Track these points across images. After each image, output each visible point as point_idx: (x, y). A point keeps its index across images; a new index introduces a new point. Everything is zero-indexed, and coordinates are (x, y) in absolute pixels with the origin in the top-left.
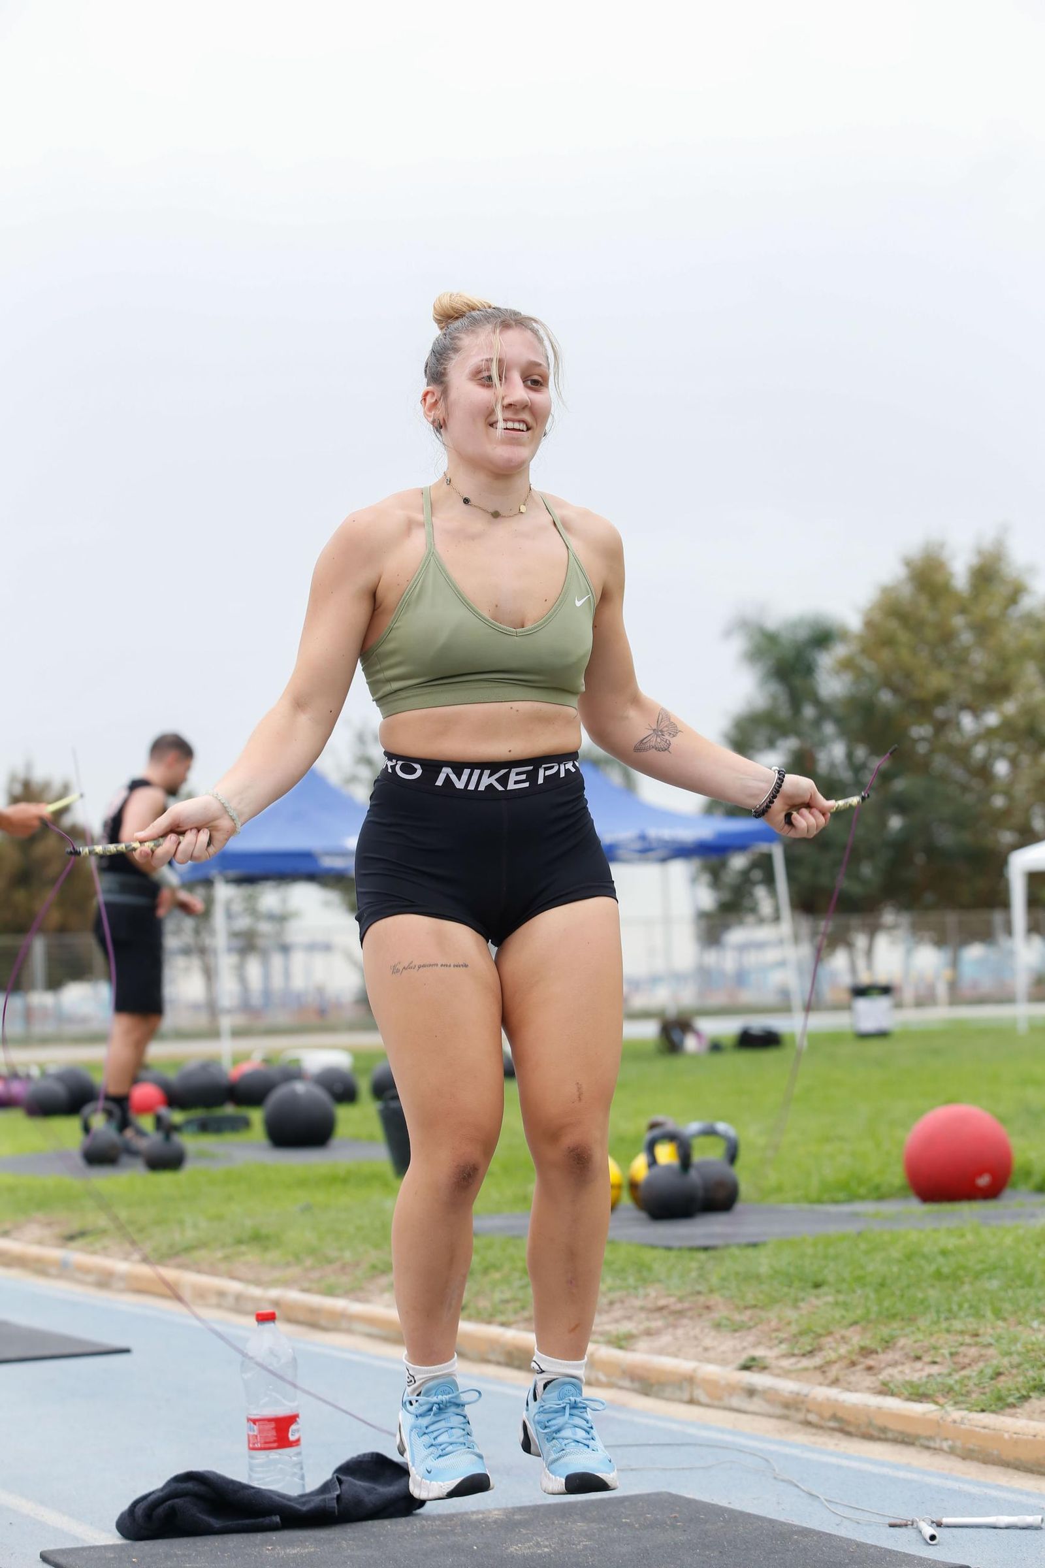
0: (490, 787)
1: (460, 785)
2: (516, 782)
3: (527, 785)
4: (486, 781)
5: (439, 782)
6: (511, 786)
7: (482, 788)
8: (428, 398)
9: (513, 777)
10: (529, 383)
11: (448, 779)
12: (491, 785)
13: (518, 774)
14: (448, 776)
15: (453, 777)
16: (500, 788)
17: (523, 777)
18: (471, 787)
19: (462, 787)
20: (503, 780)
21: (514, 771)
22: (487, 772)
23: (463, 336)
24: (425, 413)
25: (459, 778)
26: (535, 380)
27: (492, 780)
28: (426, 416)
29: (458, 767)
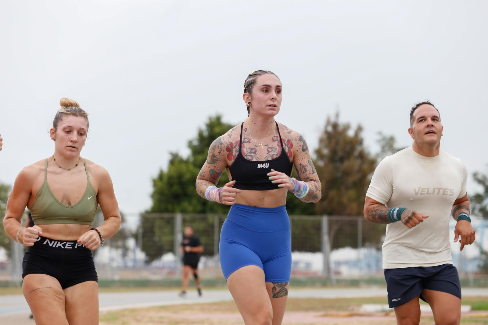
0: (60, 247)
1: (51, 245)
2: (68, 247)
3: (71, 248)
4: (59, 245)
5: (45, 243)
6: (66, 247)
7: (57, 247)
8: (52, 131)
9: (67, 245)
10: (80, 134)
11: (47, 243)
12: (60, 246)
13: (69, 244)
14: (47, 242)
15: (49, 242)
16: (63, 247)
17: (71, 245)
18: (54, 246)
19: (51, 246)
20: (64, 245)
21: (68, 243)
22: (59, 242)
23: (64, 116)
24: (50, 135)
25: (51, 243)
26: (82, 133)
27: (61, 245)
28: (51, 136)
29: (51, 240)
